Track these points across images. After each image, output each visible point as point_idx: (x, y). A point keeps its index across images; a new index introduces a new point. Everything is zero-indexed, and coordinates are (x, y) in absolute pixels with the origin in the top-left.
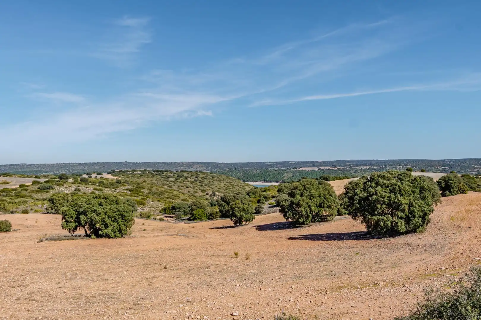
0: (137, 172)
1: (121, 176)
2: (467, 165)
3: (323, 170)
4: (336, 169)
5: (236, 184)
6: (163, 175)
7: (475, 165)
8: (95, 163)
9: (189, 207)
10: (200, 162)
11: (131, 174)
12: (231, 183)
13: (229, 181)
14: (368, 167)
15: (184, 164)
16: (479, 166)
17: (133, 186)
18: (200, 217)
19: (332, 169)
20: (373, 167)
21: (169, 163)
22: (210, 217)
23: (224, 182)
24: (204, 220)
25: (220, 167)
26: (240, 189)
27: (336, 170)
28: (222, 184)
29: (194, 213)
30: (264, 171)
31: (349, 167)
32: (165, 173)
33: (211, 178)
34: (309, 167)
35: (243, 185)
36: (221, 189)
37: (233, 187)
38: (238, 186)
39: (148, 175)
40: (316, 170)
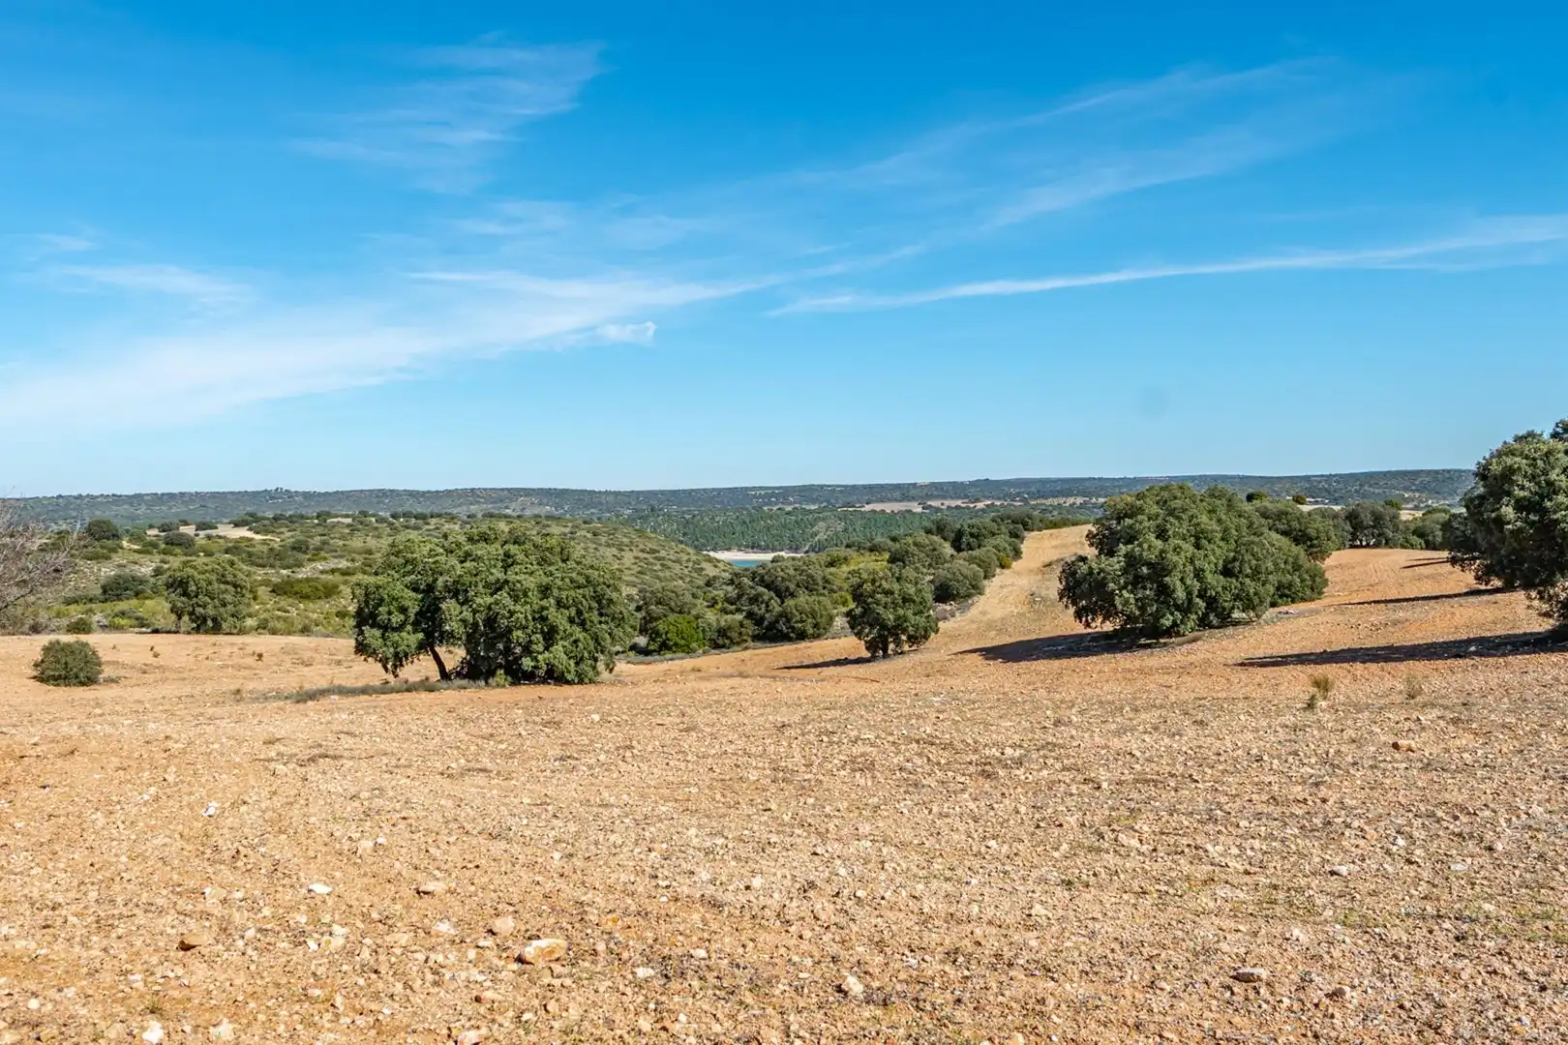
0: (335, 520)
1: (282, 533)
2: (1380, 491)
3: (938, 510)
4: (980, 505)
5: (671, 557)
6: (427, 527)
7: (1406, 489)
8: (171, 496)
9: (638, 609)
10: (534, 490)
11: (317, 525)
12: (653, 551)
13: (650, 546)
14: (1079, 500)
15: (479, 496)
16: (1417, 495)
17: (353, 560)
18: (683, 642)
19: (968, 508)
20: (1094, 500)
21: (428, 492)
22: (720, 642)
23: (631, 550)
24: (701, 651)
25: (601, 503)
26: (686, 571)
27: (983, 510)
28: (628, 557)
29: (661, 627)
30: (750, 514)
31: (1020, 501)
32: (433, 521)
33: (589, 535)
34: (890, 500)
35: (694, 558)
36: (627, 572)
37: (662, 565)
38: (678, 561)
39: (376, 528)
40: (919, 510)
